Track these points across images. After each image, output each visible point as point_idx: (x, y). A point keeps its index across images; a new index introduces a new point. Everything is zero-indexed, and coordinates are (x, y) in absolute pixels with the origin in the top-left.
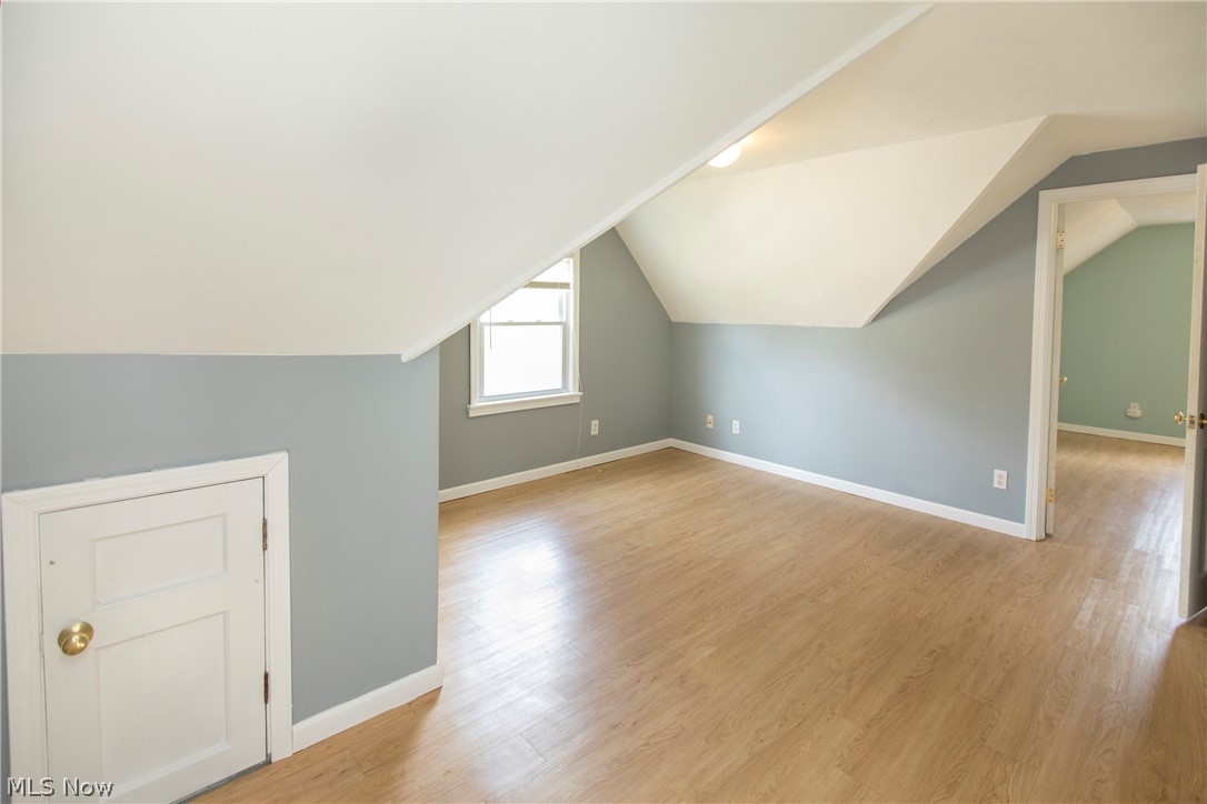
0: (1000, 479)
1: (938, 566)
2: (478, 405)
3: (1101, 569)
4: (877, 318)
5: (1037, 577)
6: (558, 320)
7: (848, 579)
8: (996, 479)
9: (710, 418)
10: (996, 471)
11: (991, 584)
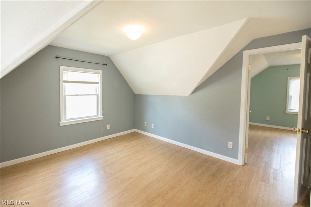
0: (230, 145)
1: (209, 178)
2: (63, 122)
3: (263, 177)
4: (193, 92)
5: (243, 182)
6: (95, 94)
7: (178, 186)
8: (229, 145)
9: (145, 123)
10: (229, 142)
11: (227, 186)
